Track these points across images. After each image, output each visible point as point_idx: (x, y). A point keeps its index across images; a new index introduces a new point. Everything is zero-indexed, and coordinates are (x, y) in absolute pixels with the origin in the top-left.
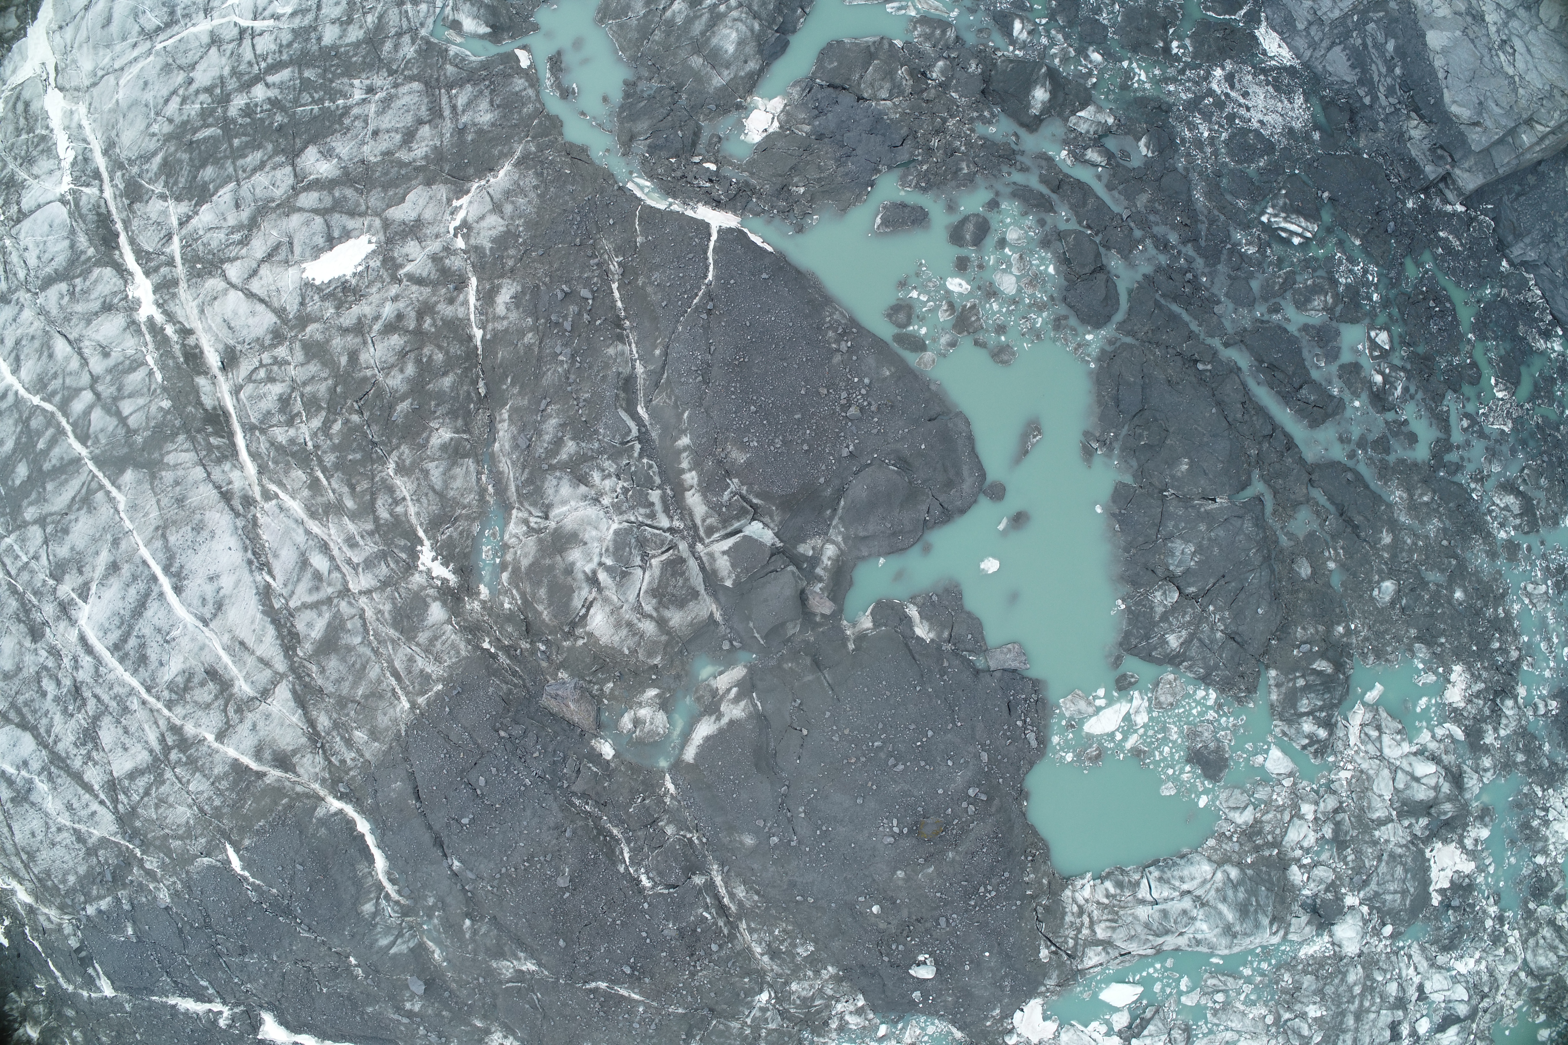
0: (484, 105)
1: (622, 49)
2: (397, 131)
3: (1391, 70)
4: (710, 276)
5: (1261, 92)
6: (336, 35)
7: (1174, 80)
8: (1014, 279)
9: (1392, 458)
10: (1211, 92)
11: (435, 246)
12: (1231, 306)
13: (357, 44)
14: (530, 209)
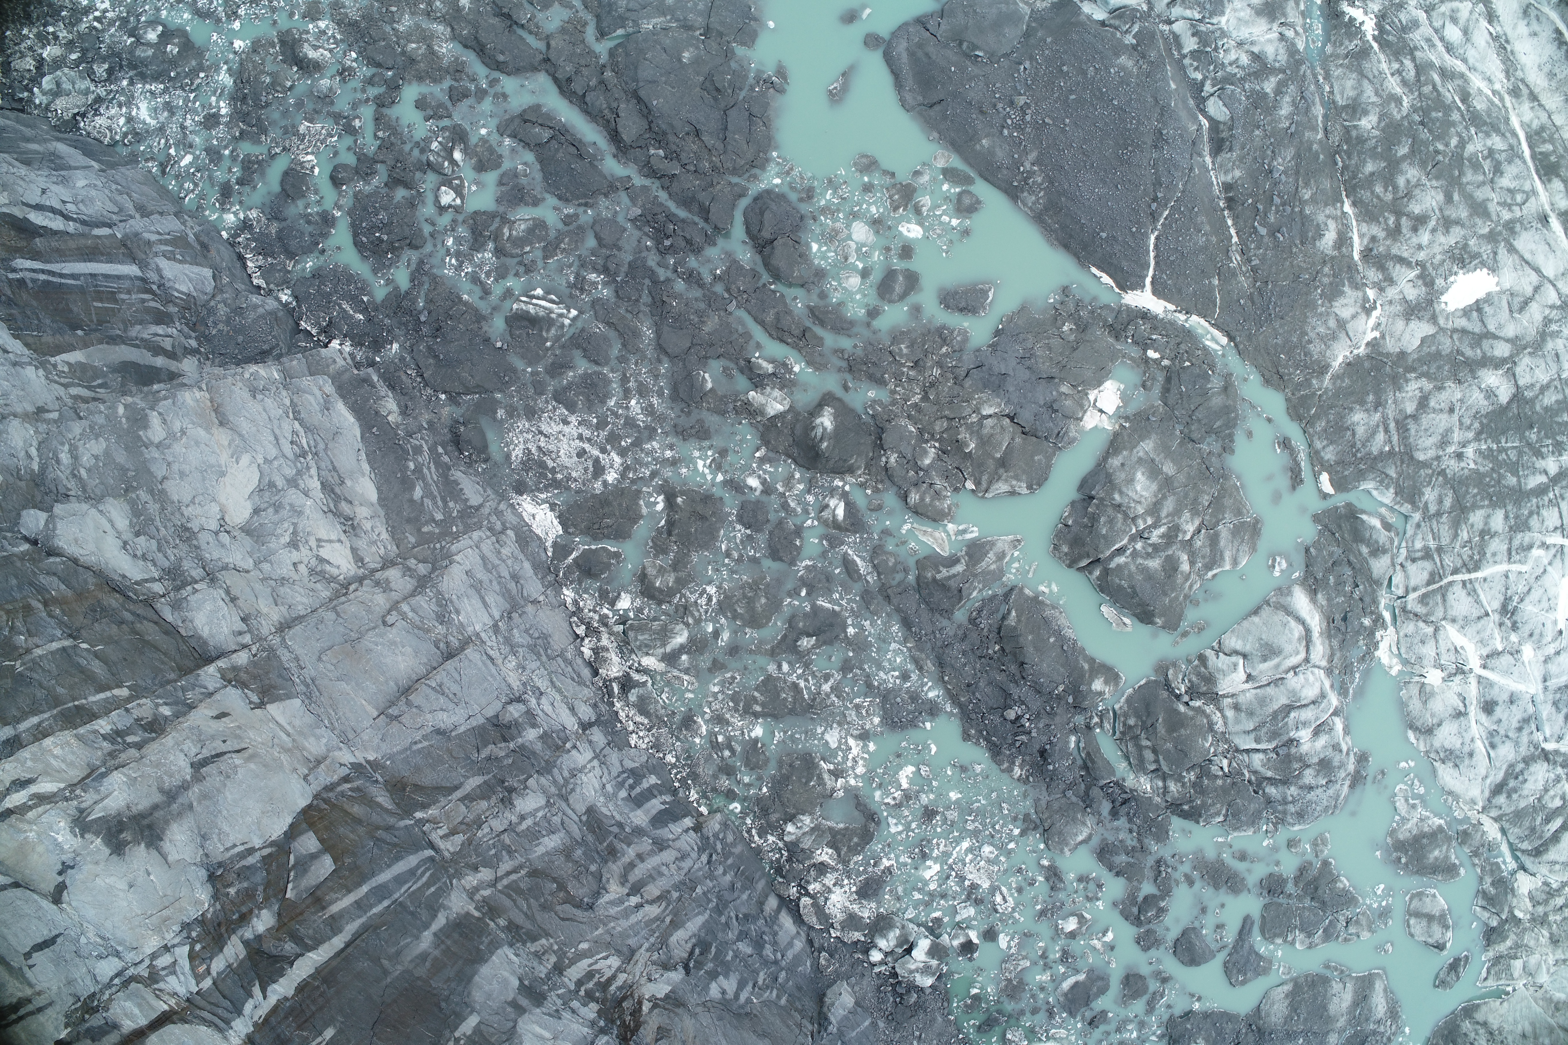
0: (1360, 431)
1: (1237, 488)
2: (1434, 411)
3: (418, 470)
4: (1153, 238)
5: (564, 460)
6: (1493, 518)
7: (665, 462)
8: (854, 237)
9: (447, 83)
10: (622, 453)
11: (1392, 292)
12: (620, 219)
13: (1475, 507)
14: (1313, 321)
